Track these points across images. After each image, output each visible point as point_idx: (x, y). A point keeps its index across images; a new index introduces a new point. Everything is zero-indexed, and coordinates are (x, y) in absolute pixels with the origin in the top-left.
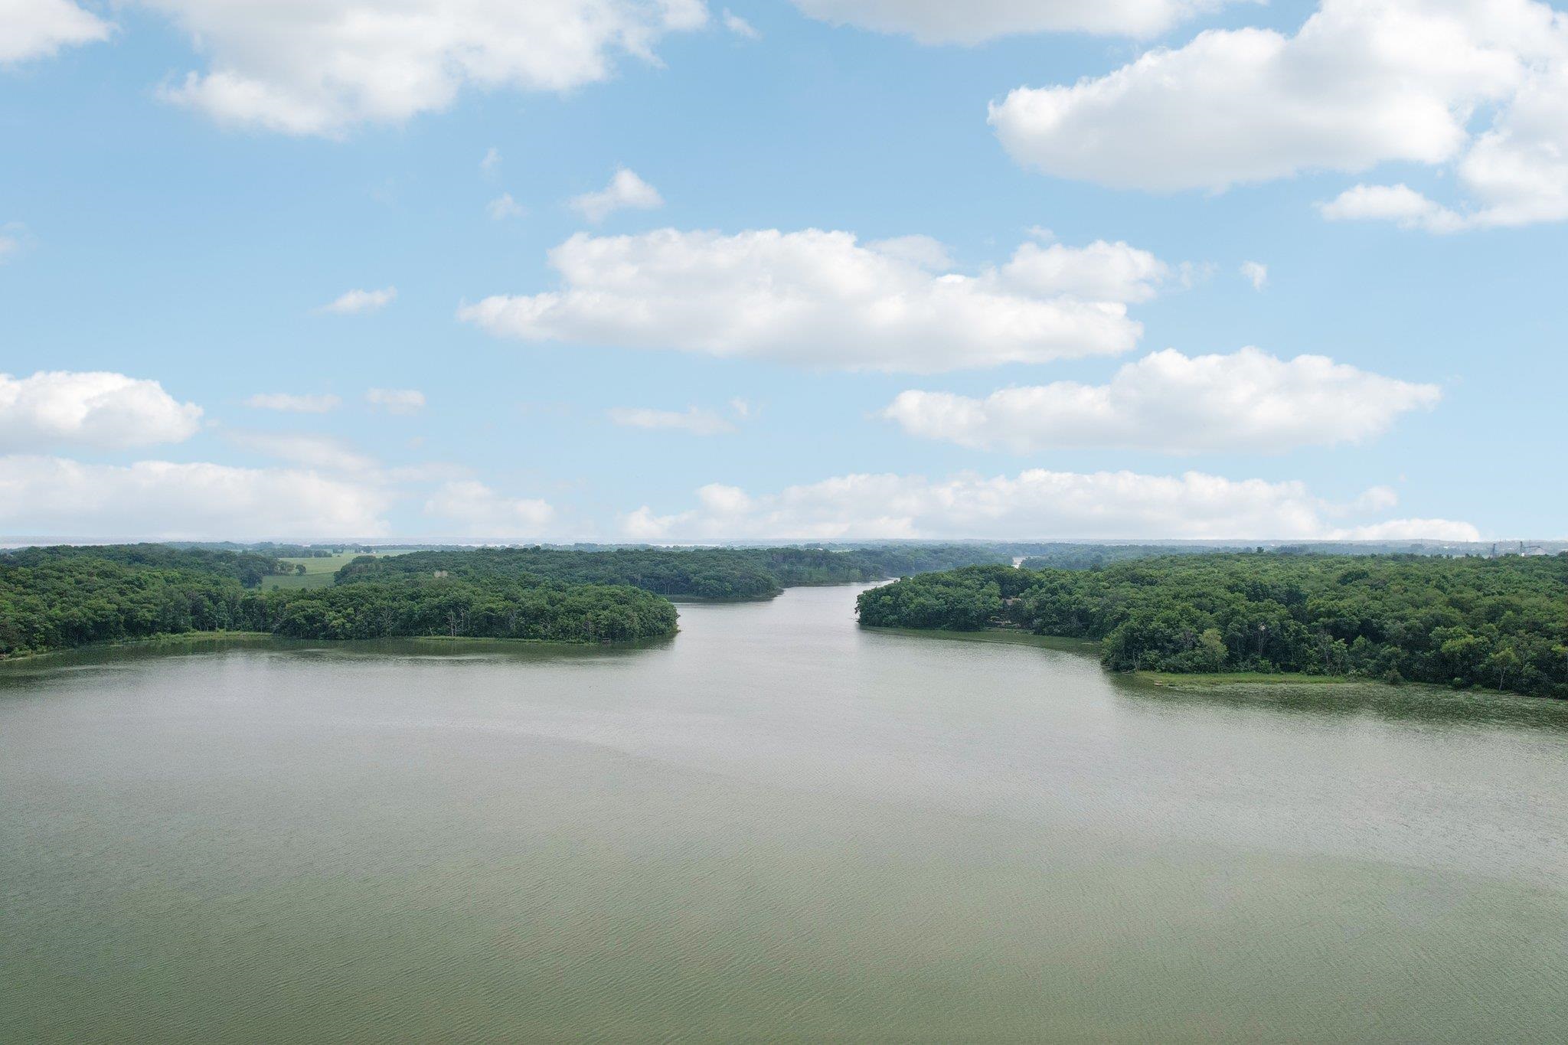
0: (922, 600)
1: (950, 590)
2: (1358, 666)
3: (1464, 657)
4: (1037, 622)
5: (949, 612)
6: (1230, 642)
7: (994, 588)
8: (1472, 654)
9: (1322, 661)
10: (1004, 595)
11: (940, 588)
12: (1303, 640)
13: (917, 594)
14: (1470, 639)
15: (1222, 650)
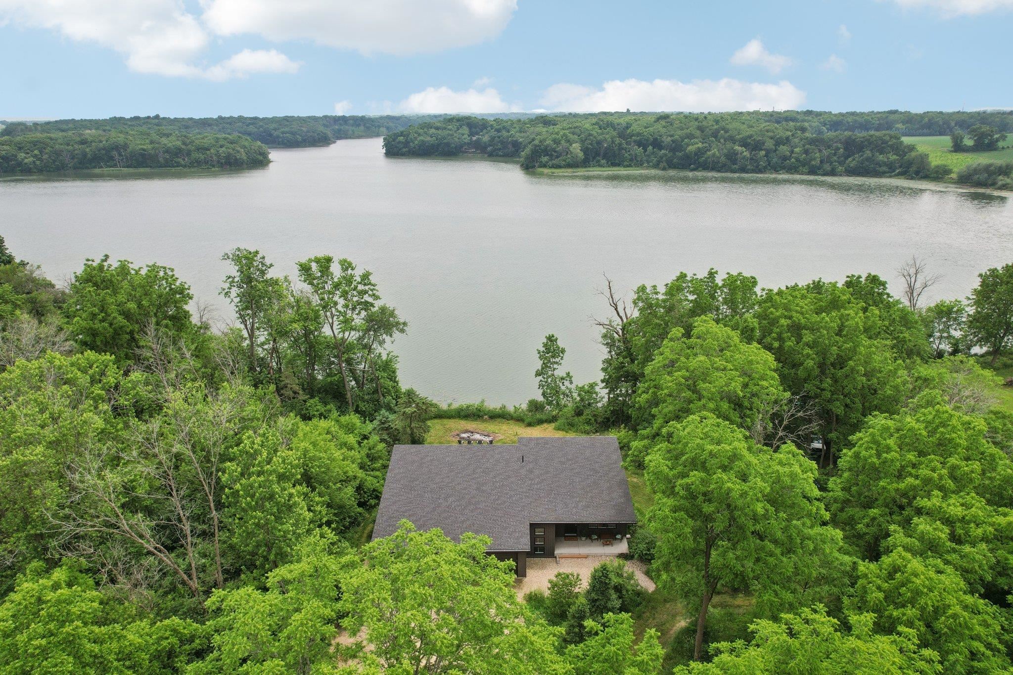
0: (421, 138)
1: (440, 132)
2: (648, 162)
3: (696, 154)
4: (489, 149)
5: (439, 145)
6: (585, 150)
7: (465, 130)
8: (699, 153)
9: (631, 160)
10: (471, 134)
11: (433, 131)
12: (623, 149)
13: (419, 135)
14: (700, 145)
15: (581, 155)
